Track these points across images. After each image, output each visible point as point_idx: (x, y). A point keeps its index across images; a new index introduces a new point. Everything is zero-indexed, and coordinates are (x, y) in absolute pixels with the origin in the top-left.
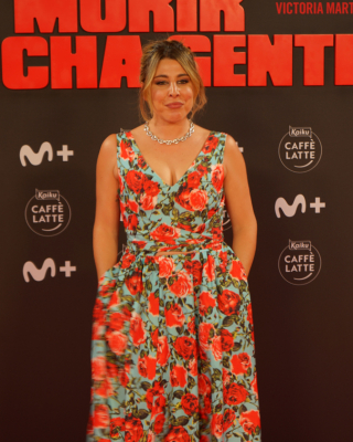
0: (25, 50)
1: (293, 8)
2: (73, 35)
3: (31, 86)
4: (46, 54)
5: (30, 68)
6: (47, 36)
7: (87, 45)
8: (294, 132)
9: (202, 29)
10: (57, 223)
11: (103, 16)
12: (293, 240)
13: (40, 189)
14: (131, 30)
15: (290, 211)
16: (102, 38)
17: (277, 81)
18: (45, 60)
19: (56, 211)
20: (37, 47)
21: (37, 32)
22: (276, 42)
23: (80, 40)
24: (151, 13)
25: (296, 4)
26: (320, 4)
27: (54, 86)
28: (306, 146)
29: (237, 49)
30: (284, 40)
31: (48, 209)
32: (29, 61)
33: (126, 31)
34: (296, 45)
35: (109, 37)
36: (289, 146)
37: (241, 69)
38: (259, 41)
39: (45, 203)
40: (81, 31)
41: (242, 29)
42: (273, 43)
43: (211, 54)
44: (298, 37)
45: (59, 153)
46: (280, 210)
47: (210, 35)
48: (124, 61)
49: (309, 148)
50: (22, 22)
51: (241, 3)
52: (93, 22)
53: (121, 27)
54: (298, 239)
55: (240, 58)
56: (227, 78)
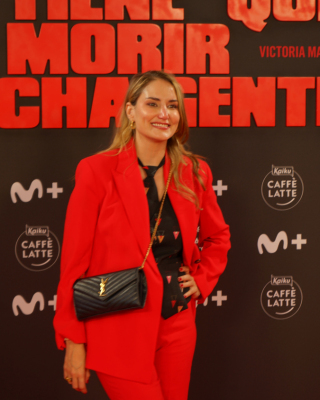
0: (17, 91)
1: (276, 51)
2: (64, 77)
3: (23, 125)
4: (38, 94)
5: (22, 108)
6: (38, 77)
7: (78, 86)
8: (277, 172)
9: (188, 72)
10: (46, 258)
11: (93, 58)
12: (275, 275)
13: (31, 225)
14: (120, 72)
15: (272, 248)
16: (92, 80)
17: (260, 122)
18: (36, 101)
19: (46, 246)
20: (29, 88)
21: (29, 73)
22: (259, 84)
23: (71, 81)
24: (139, 56)
25: (279, 48)
26: (302, 48)
27: (45, 125)
28: (288, 185)
29: (222, 91)
30: (267, 83)
31: (38, 245)
32: (21, 101)
33: (115, 73)
34: (280, 86)
35: (98, 79)
36: (271, 184)
37: (225, 110)
38: (244, 83)
39: (34, 238)
40: (72, 73)
41: (227, 72)
42: (256, 85)
43: (197, 95)
44: (280, 79)
45: (49, 190)
46: (263, 246)
47: (196, 77)
48: (112, 102)
49: (290, 186)
50: (15, 64)
51: (226, 47)
52: (83, 64)
53: (110, 69)
54: (279, 274)
55: (224, 99)
56: (213, 118)
